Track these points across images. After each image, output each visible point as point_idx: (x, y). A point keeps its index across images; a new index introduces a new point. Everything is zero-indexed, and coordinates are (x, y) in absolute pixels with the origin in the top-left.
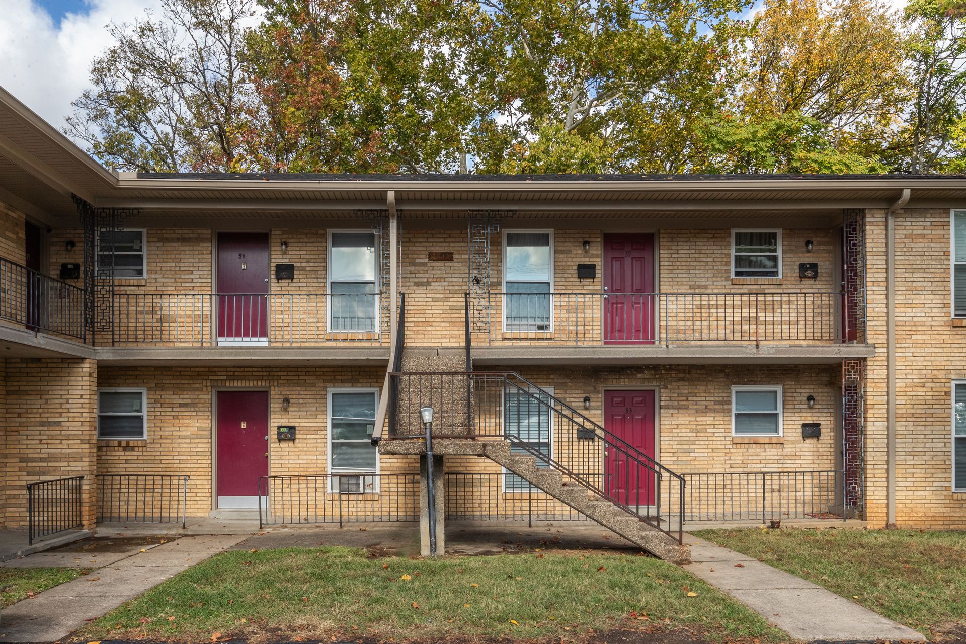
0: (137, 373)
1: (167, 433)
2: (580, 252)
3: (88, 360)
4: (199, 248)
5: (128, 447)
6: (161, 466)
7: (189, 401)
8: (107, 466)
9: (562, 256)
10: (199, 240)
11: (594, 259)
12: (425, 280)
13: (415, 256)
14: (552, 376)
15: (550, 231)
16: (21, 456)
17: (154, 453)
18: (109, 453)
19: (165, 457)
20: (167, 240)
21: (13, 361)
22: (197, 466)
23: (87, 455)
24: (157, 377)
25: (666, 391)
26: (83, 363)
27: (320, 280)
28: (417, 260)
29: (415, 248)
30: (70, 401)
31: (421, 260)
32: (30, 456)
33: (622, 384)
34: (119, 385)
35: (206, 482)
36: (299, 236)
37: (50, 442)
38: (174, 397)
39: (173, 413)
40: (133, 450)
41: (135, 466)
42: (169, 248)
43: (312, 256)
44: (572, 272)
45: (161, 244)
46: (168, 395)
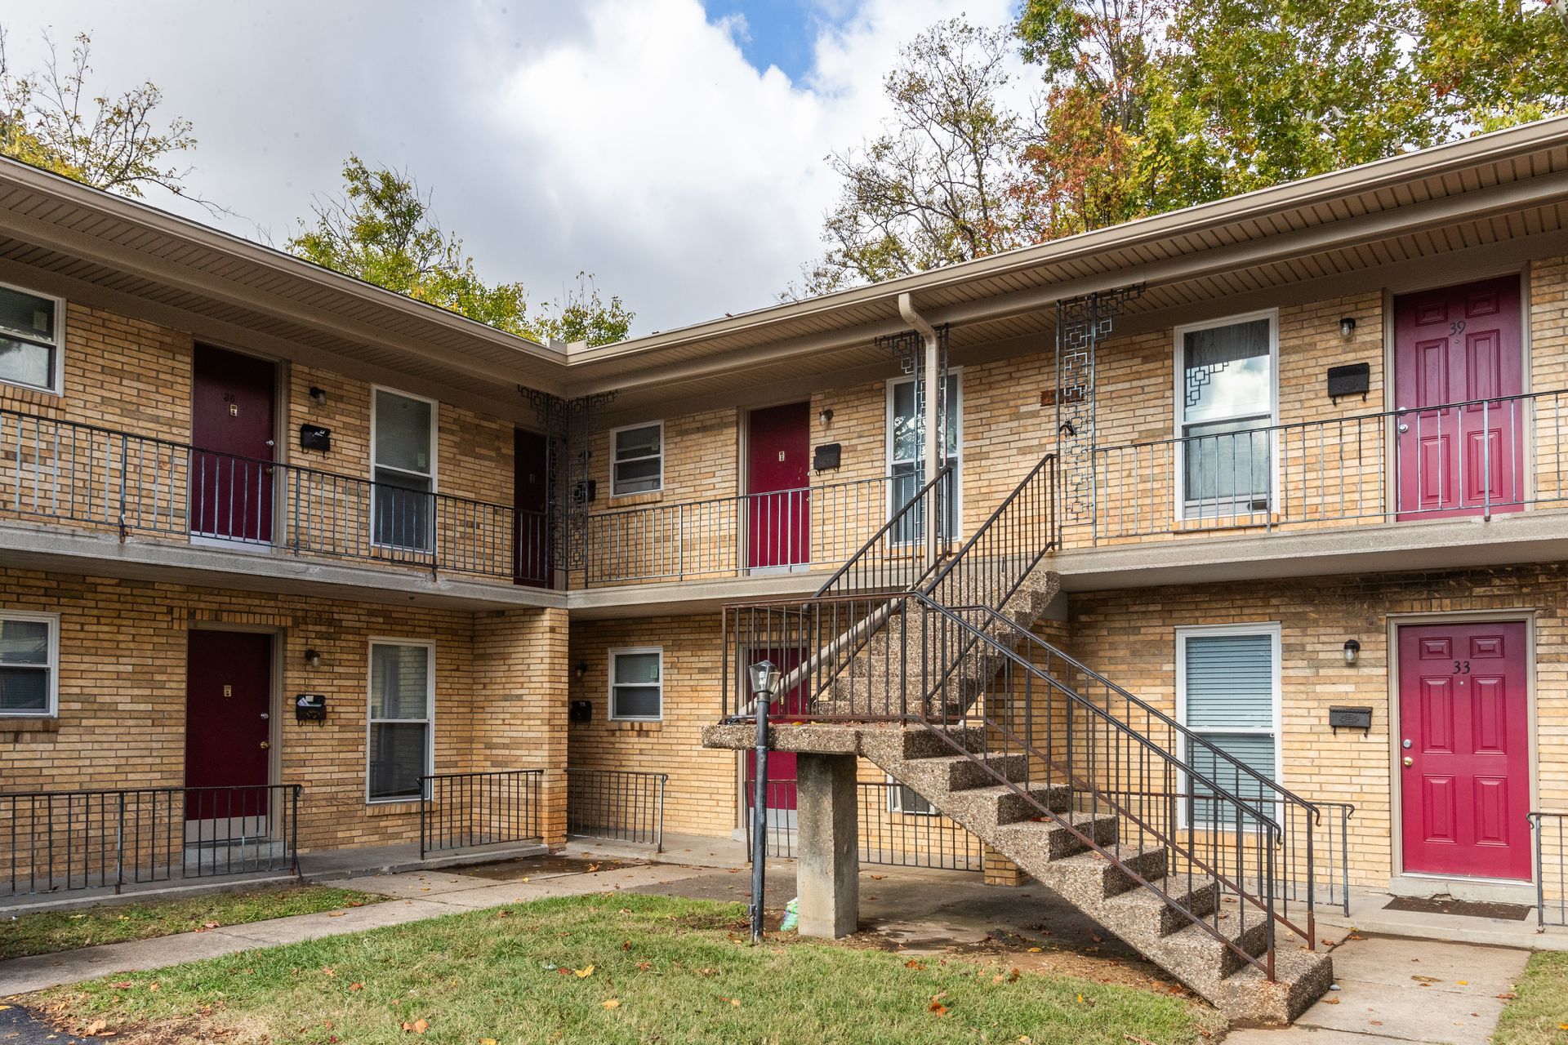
0: (652, 626)
1: (684, 712)
2: (1334, 343)
3: (548, 610)
4: (722, 438)
5: (641, 732)
6: (678, 759)
7: (710, 665)
8: (621, 757)
9: (1294, 357)
10: (723, 425)
11: (1367, 354)
12: (1036, 442)
13: (1020, 402)
14: (1274, 601)
15: (1271, 314)
16: (486, 740)
17: (670, 741)
18: (623, 739)
19: (682, 747)
20: (687, 432)
21: (481, 615)
22: (719, 760)
23: (547, 741)
24: (675, 631)
25: (1552, 622)
26: (543, 614)
27: (876, 464)
28: (1023, 409)
29: (1019, 389)
30: (532, 667)
31: (1030, 408)
32: (495, 740)
33: (1436, 611)
34: (633, 644)
35: (729, 786)
36: (848, 398)
37: (512, 722)
38: (693, 659)
39: (692, 683)
40: (648, 736)
41: (649, 758)
42: (688, 443)
43: (865, 427)
44: (1318, 387)
45: (678, 439)
46: (686, 656)
